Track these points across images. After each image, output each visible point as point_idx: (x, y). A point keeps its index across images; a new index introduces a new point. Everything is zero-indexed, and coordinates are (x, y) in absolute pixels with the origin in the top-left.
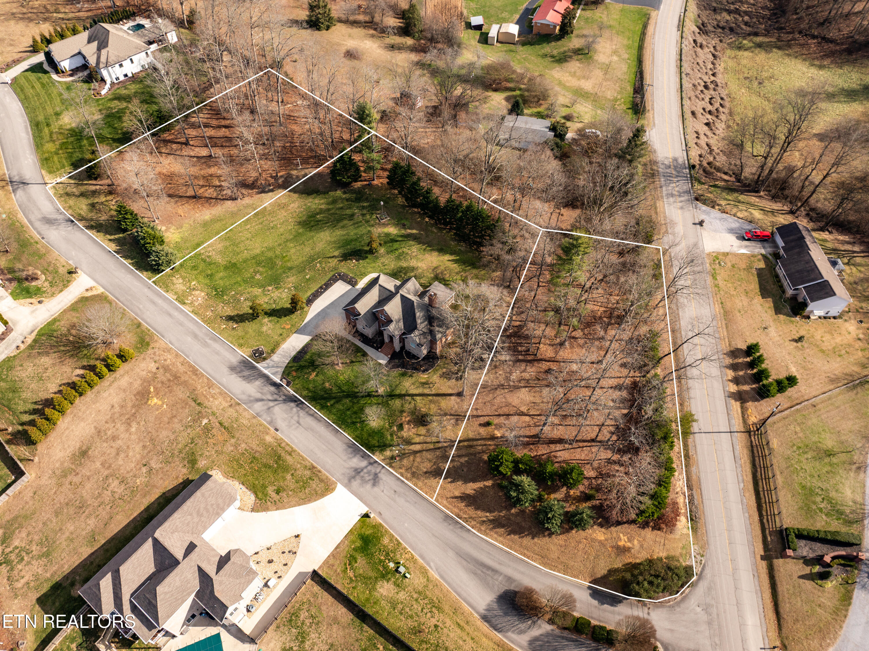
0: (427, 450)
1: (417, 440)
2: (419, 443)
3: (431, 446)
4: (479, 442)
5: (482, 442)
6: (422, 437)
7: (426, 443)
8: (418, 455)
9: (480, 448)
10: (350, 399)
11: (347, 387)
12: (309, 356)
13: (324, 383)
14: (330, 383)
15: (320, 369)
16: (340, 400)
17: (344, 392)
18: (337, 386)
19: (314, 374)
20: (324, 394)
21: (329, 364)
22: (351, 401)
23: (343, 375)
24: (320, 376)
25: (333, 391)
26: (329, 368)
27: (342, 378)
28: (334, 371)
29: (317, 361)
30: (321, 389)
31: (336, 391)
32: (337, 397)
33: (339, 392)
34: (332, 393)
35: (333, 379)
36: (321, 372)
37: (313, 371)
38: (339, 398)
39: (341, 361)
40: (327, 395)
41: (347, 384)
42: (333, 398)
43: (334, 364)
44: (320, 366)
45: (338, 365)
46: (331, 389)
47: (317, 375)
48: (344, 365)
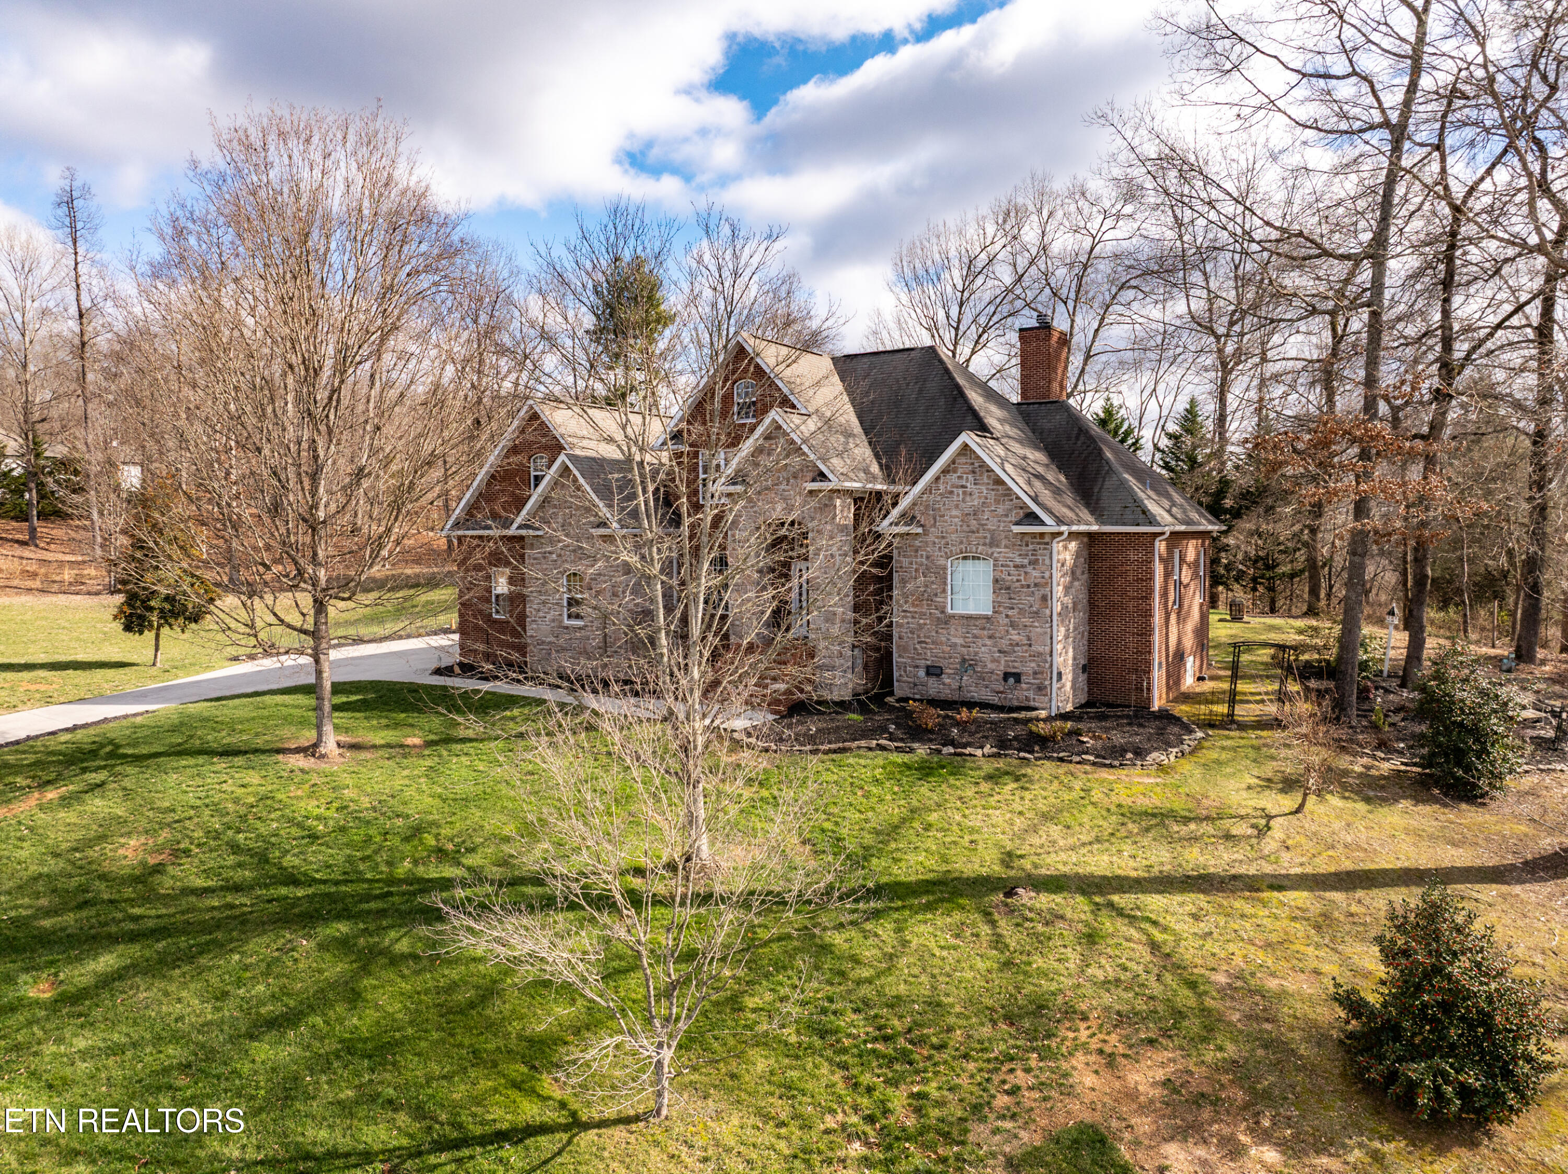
10: (342, 928)
11: (338, 856)
12: (79, 735)
13: (102, 838)
14: (165, 834)
15: (130, 770)
16: (203, 949)
17: (293, 880)
18: (235, 848)
19: (52, 794)
20: (49, 913)
21: (228, 752)
22: (344, 945)
23: (329, 795)
24: (97, 805)
25: (166, 884)
26: (220, 764)
27: (312, 807)
28: (253, 778)
29: (135, 744)
30: (36, 878)
31: (200, 882)
32: (186, 929)
33: (237, 888)
34: (150, 897)
35: (218, 811)
36: (127, 783)
37: (45, 784)
38: (205, 927)
39: (343, 738)
40: (69, 919)
41: (357, 836)
42: (133, 937)
43: (279, 751)
44: (138, 759)
45: (311, 750)
46: (158, 869)
47: (66, 801)
48: (364, 755)
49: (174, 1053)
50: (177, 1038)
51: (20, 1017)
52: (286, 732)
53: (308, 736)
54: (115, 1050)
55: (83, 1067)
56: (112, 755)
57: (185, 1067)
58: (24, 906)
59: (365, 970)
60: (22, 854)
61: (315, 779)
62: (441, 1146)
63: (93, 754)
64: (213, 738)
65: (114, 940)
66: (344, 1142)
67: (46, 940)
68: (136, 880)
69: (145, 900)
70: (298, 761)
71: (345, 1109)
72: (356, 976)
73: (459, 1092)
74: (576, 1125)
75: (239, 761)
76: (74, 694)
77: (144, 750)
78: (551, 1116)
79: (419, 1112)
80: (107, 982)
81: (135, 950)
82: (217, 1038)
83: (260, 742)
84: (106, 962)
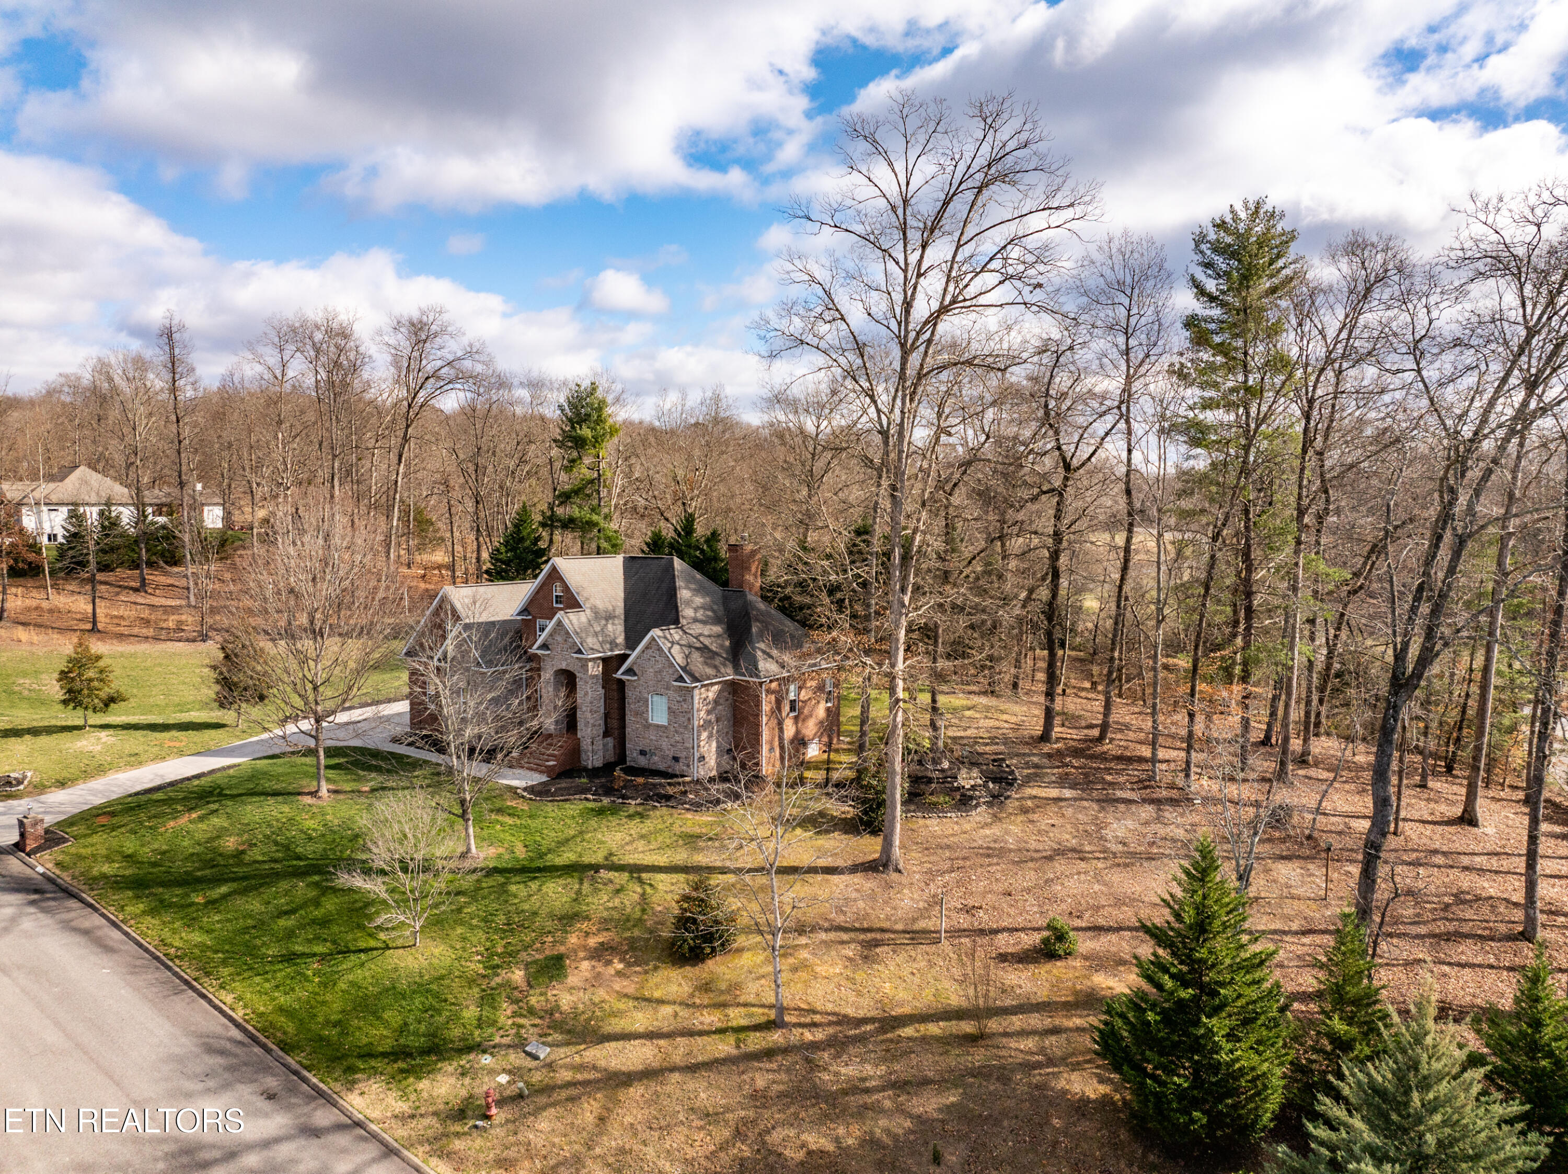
0: (692, 1069)
1: (640, 1020)
2: (650, 1035)
3: (725, 1047)
4: (1017, 1022)
5: (1035, 1021)
6: (667, 1010)
7: (690, 1033)
8: (636, 1091)
9: (1029, 1043)
10: (316, 878)
11: (320, 847)
12: (203, 781)
13: (218, 837)
14: (245, 837)
15: (230, 803)
16: (261, 885)
17: (299, 858)
18: (276, 843)
19: (194, 815)
20: (199, 870)
21: (276, 794)
22: (316, 884)
23: (320, 818)
24: (216, 821)
25: (247, 858)
26: (271, 801)
27: (311, 824)
28: (286, 809)
29: (230, 788)
30: (192, 855)
31: (260, 858)
32: (254, 877)
33: (275, 861)
34: (241, 863)
35: (270, 826)
36: (229, 810)
37: (191, 809)
38: (262, 877)
39: (331, 787)
40: (208, 872)
41: (329, 838)
42: (234, 880)
43: (299, 794)
44: (233, 797)
45: (314, 794)
46: (243, 852)
47: (201, 819)
48: (341, 797)
49: (250, 922)
50: (251, 916)
51: (193, 908)
52: (304, 782)
53: (313, 787)
54: (228, 920)
55: (218, 926)
56: (220, 794)
57: (254, 927)
58: (189, 866)
59: (323, 894)
60: (185, 844)
61: (315, 810)
62: (339, 953)
63: (211, 793)
64: (268, 785)
65: (226, 881)
66: (307, 951)
67: (199, 880)
68: (234, 856)
69: (238, 865)
70: (308, 800)
71: (309, 941)
72: (319, 897)
73: (350, 937)
74: (388, 948)
75: (280, 799)
76: (194, 749)
77: (235, 792)
78: (380, 945)
79: (334, 942)
80: (224, 897)
81: (235, 885)
82: (266, 918)
83: (291, 788)
84: (224, 889)
